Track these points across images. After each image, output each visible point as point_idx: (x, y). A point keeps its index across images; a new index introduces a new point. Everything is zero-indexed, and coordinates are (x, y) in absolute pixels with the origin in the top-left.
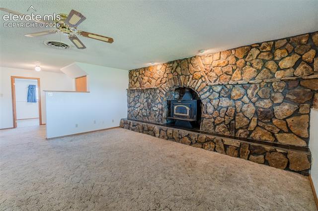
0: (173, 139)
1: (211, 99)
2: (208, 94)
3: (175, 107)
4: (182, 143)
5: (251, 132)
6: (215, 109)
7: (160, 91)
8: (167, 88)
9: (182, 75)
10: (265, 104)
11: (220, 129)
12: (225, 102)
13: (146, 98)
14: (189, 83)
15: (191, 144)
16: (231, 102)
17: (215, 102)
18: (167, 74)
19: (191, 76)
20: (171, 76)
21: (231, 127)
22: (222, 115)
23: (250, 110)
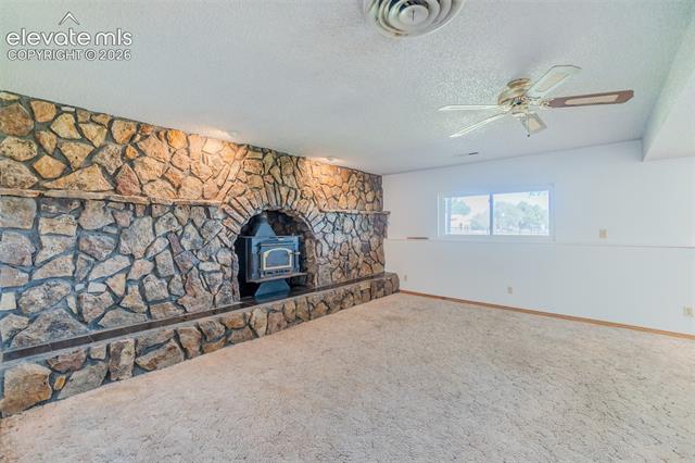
1: (325, 234)
2: (322, 225)
3: (266, 254)
4: (315, 318)
5: (359, 270)
6: (330, 248)
7: (227, 215)
8: (249, 208)
9: (284, 185)
10: (365, 237)
11: (337, 275)
12: (340, 238)
13: (166, 236)
14: (296, 203)
16: (344, 237)
17: (330, 238)
18: (248, 173)
19: (299, 192)
20: (258, 181)
21: (345, 270)
22: (337, 255)
23: (357, 244)
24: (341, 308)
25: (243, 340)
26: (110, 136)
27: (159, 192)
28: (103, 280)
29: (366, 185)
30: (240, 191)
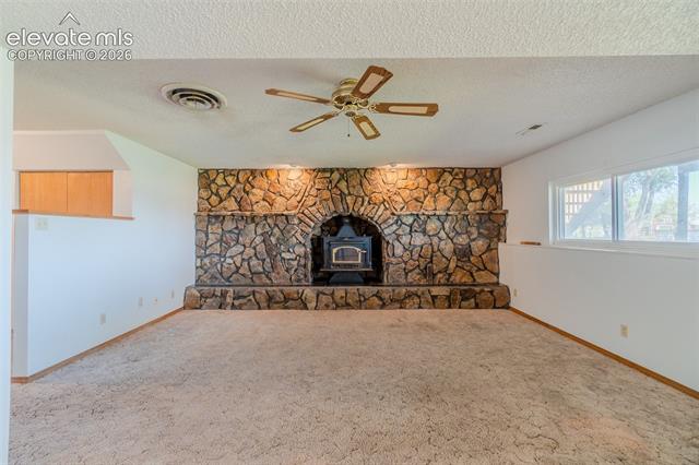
0: (348, 306)
1: (398, 236)
2: (395, 227)
3: (335, 251)
4: (366, 308)
5: (450, 275)
6: (405, 250)
7: (301, 221)
8: (318, 215)
9: (350, 194)
10: (462, 240)
11: (414, 276)
12: (419, 239)
13: (262, 234)
14: (362, 209)
15: (383, 306)
16: (426, 239)
17: (405, 240)
18: (319, 189)
19: (367, 199)
20: (326, 195)
21: (427, 272)
22: (416, 256)
23: (447, 247)
24: (401, 308)
25: (296, 308)
26: (238, 181)
27: (261, 209)
28: (232, 257)
29: (469, 182)
30: (311, 203)
